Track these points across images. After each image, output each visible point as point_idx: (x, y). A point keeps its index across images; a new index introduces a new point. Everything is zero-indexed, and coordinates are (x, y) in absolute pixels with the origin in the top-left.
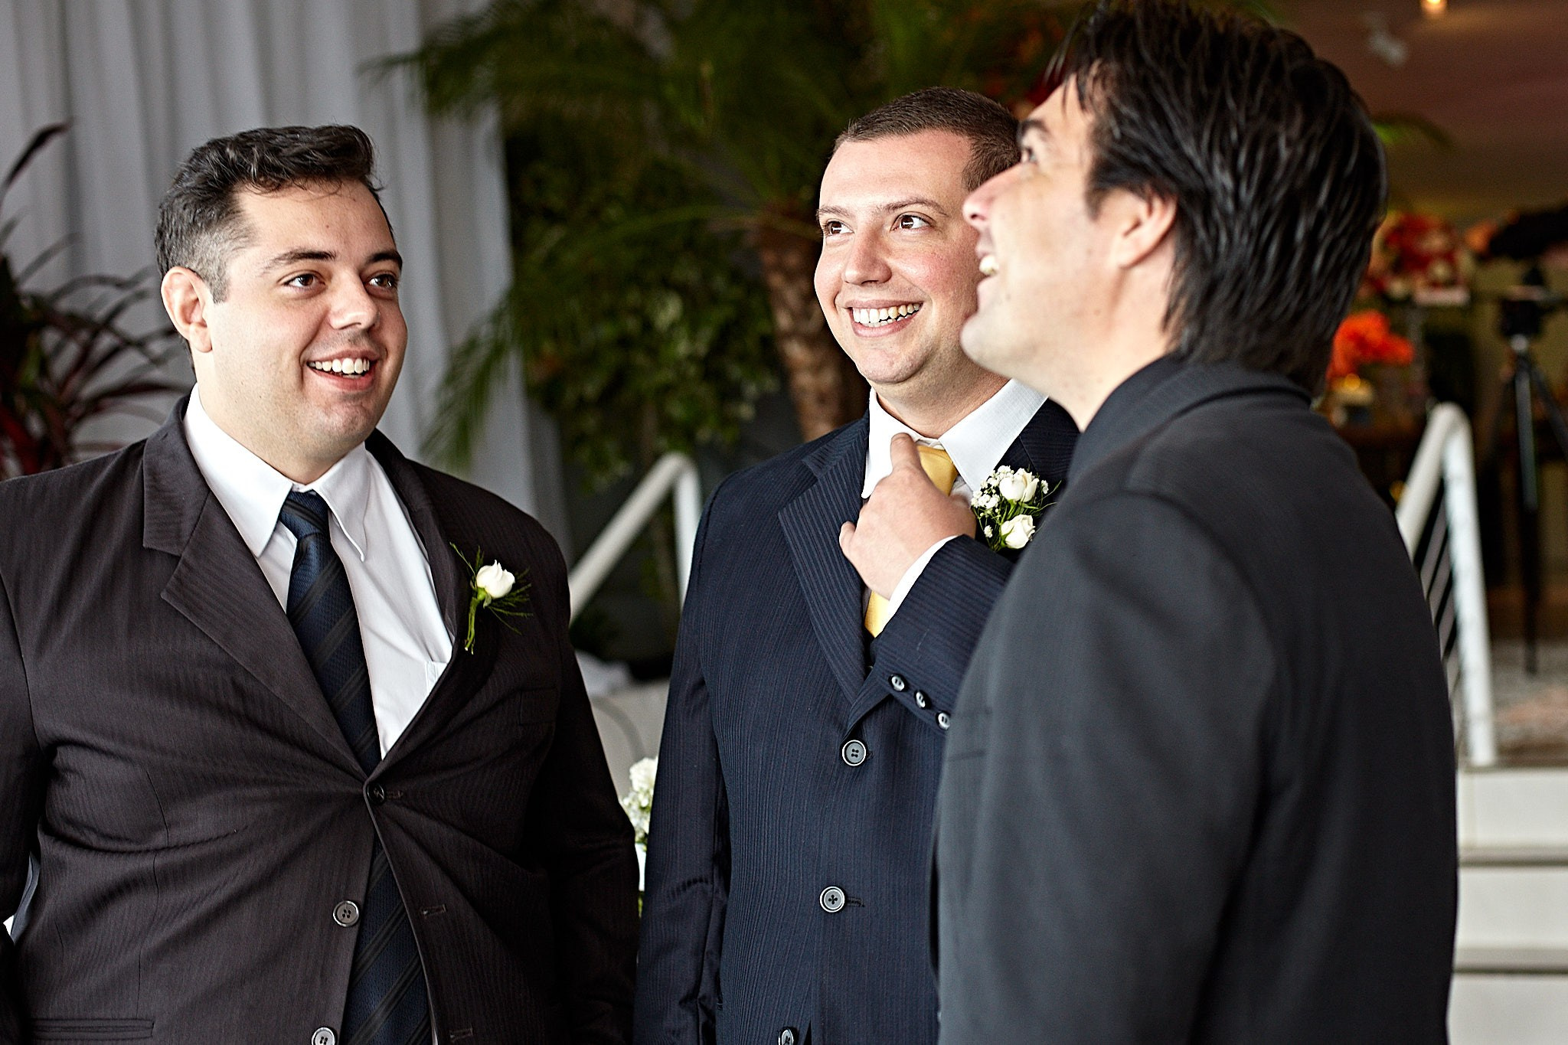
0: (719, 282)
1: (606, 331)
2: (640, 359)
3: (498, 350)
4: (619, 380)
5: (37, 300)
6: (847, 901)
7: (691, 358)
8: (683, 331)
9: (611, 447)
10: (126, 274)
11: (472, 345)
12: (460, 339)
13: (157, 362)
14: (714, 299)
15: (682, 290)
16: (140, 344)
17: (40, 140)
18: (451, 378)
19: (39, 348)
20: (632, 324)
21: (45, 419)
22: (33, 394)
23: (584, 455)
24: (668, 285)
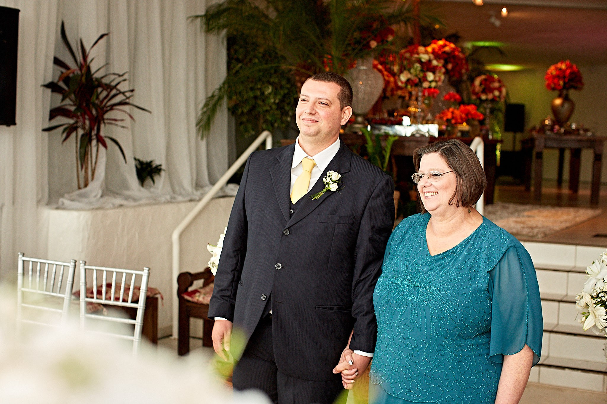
0: (284, 83)
1: (251, 94)
2: (260, 102)
3: (220, 98)
4: (254, 108)
5: (97, 79)
6: (282, 267)
7: (274, 103)
8: (272, 96)
9: (250, 126)
10: (121, 73)
11: (213, 96)
12: (210, 95)
13: (128, 98)
14: (282, 87)
15: (272, 84)
16: (123, 93)
17: (102, 37)
18: (206, 105)
19: (97, 92)
20: (258, 93)
21: (96, 110)
22: (94, 105)
23: (242, 127)
24: (269, 83)
